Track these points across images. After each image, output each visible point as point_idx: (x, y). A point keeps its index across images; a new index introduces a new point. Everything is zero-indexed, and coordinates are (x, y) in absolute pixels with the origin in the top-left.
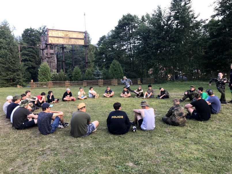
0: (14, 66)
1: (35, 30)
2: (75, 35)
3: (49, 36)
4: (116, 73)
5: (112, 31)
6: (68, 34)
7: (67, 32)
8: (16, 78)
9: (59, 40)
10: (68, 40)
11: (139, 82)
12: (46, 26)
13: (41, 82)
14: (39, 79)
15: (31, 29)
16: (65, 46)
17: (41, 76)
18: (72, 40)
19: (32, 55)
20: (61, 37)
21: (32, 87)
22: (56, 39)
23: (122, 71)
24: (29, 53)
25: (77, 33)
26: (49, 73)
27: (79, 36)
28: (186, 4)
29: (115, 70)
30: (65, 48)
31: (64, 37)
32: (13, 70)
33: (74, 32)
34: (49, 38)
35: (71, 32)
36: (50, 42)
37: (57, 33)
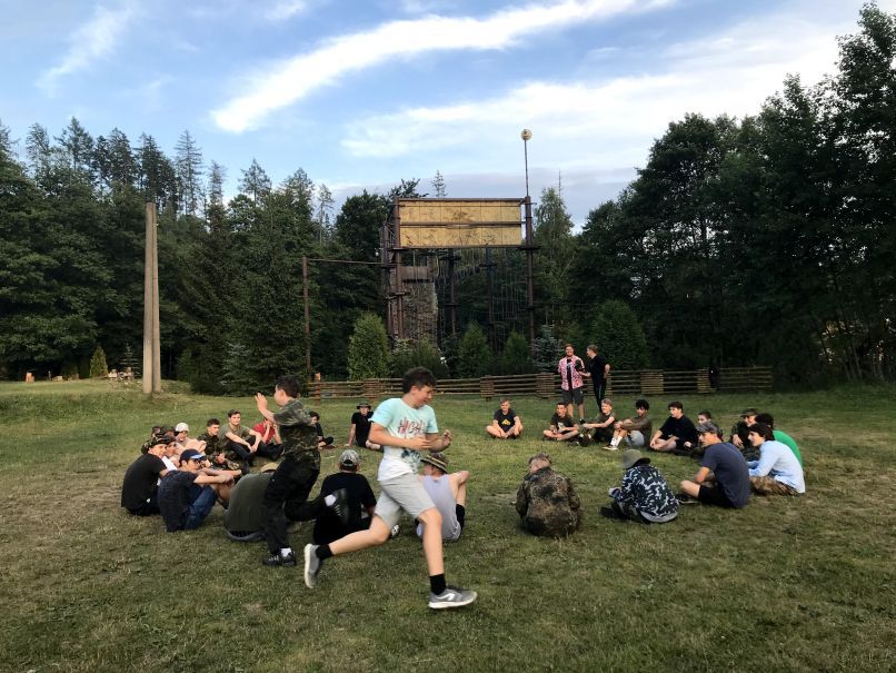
1: (378, 199)
2: (488, 214)
3: (402, 221)
6: (464, 210)
7: (463, 204)
8: (284, 366)
9: (435, 235)
10: (464, 232)
11: (703, 384)
13: (357, 378)
14: (351, 371)
15: (366, 196)
16: (455, 253)
17: (356, 360)
18: (479, 230)
20: (440, 225)
21: (317, 397)
22: (425, 232)
23: (643, 341)
25: (499, 204)
26: (382, 349)
27: (504, 215)
29: (613, 337)
30: (458, 258)
31: (452, 224)
32: (277, 340)
33: (486, 201)
34: (402, 230)
35: (476, 204)
36: (404, 243)
37: (427, 210)
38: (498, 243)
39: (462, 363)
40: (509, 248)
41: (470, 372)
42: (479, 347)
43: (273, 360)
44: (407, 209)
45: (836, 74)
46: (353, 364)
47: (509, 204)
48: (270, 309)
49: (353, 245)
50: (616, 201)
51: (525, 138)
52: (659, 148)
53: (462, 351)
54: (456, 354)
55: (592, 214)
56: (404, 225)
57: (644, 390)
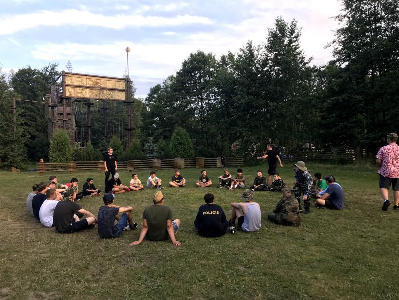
0: (7, 135)
1: (36, 71)
2: (110, 84)
3: (66, 84)
4: (182, 148)
5: (171, 78)
6: (98, 81)
7: (98, 78)
8: (9, 154)
9: (84, 92)
10: (98, 92)
11: (219, 164)
12: (56, 66)
13: (55, 162)
14: (51, 158)
15: (30, 69)
16: (91, 101)
17: (54, 152)
18: (105, 91)
19: (29, 115)
20: (86, 87)
21: (41, 171)
22: (78, 90)
23: (191, 145)
24: (25, 112)
25: (115, 80)
26: (68, 147)
27: (117, 86)
28: (291, 42)
29: (180, 144)
30: (93, 104)
31: (92, 87)
32: (4, 141)
33: (109, 78)
34: (67, 88)
35: (104, 79)
36: (67, 94)
37: (80, 79)
38: (114, 98)
40: (119, 101)
44: (69, 78)
46: (52, 154)
47: (119, 80)
51: (127, 51)
52: (185, 64)
55: (152, 89)
56: (68, 86)
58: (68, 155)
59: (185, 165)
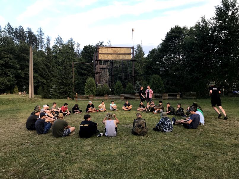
1: (93, 46)
2: (122, 51)
3: (99, 53)
4: (156, 87)
5: (161, 44)
6: (116, 50)
7: (116, 48)
8: (67, 91)
9: (108, 56)
10: (116, 56)
11: (178, 97)
12: (102, 43)
13: (87, 95)
14: (85, 93)
15: (89, 46)
16: (114, 61)
18: (120, 55)
20: (110, 54)
21: (76, 100)
22: (106, 56)
25: (125, 48)
26: (94, 87)
27: (127, 51)
29: (155, 84)
30: (114, 63)
31: (113, 54)
33: (122, 48)
34: (99, 55)
35: (119, 48)
36: (100, 58)
37: (106, 50)
38: (125, 59)
39: (115, 91)
40: (128, 60)
41: (117, 93)
42: (120, 87)
43: (64, 89)
44: (101, 49)
45: (214, 16)
46: (86, 91)
47: (128, 48)
48: (63, 76)
49: (86, 59)
50: (156, 48)
51: (133, 31)
52: (168, 34)
53: (115, 87)
54: (114, 89)
55: (150, 51)
56: (100, 54)
57: (163, 98)
58: (94, 91)
59: (155, 98)
